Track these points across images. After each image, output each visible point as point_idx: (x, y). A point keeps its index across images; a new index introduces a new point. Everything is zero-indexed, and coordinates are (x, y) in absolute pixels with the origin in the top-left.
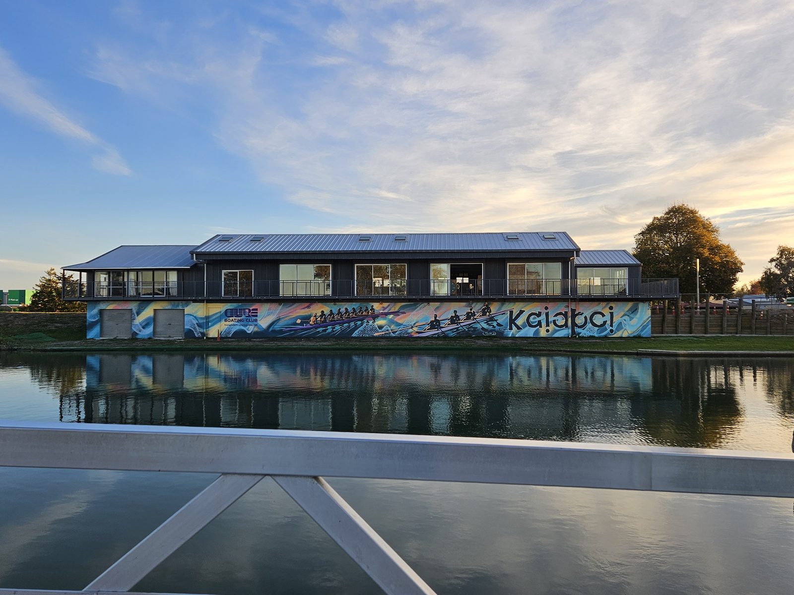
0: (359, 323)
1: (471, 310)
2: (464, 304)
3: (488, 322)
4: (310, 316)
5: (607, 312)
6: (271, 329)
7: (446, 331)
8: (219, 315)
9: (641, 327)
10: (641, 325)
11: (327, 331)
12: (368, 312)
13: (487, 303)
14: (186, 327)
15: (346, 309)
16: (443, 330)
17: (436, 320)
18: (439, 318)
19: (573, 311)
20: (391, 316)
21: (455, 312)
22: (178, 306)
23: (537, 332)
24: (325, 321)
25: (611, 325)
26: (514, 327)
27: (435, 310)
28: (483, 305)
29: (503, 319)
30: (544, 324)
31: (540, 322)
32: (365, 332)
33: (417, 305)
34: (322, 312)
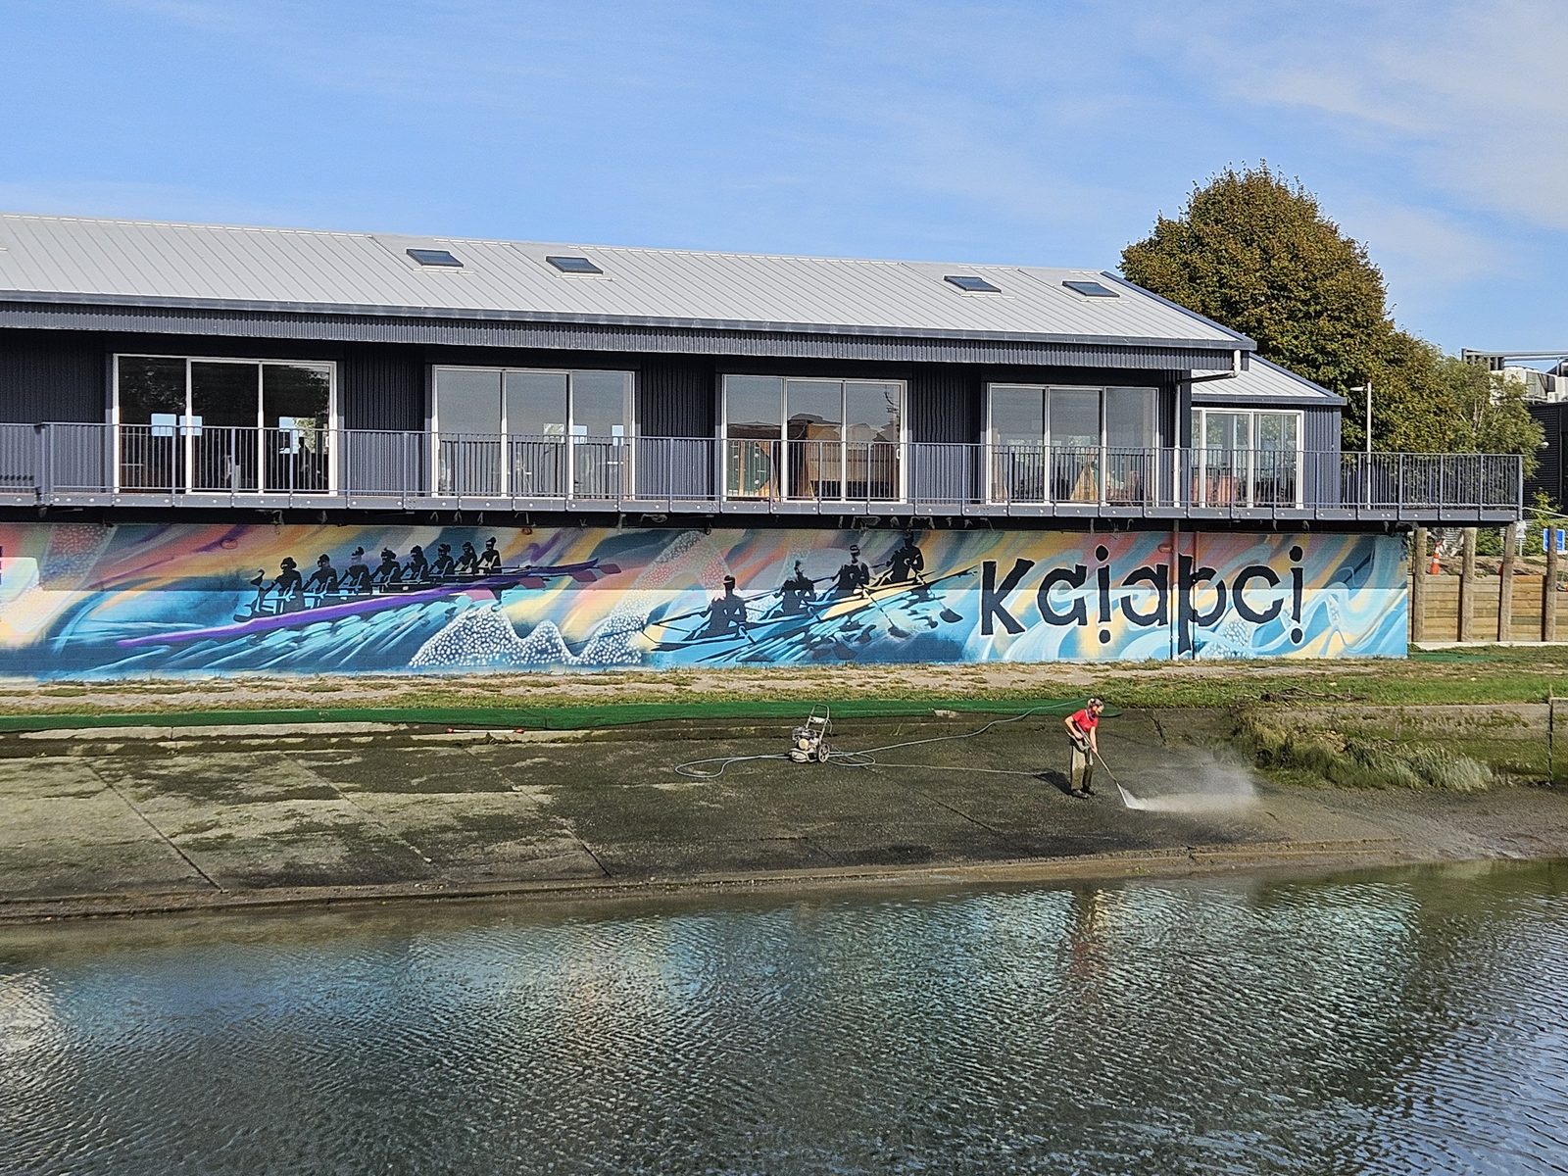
0: (439, 609)
1: (855, 557)
2: (829, 534)
3: (912, 603)
5: (1282, 567)
6: (62, 640)
9: (1380, 622)
10: (1382, 614)
11: (311, 646)
12: (475, 567)
13: (908, 532)
15: (387, 553)
17: (732, 600)
18: (743, 589)
19: (1185, 562)
20: (563, 584)
21: (800, 565)
23: (1069, 645)
25: (1296, 617)
26: (997, 624)
27: (726, 559)
28: (895, 539)
30: (1093, 611)
31: (1080, 605)
32: (461, 647)
33: (664, 537)
34: (289, 564)
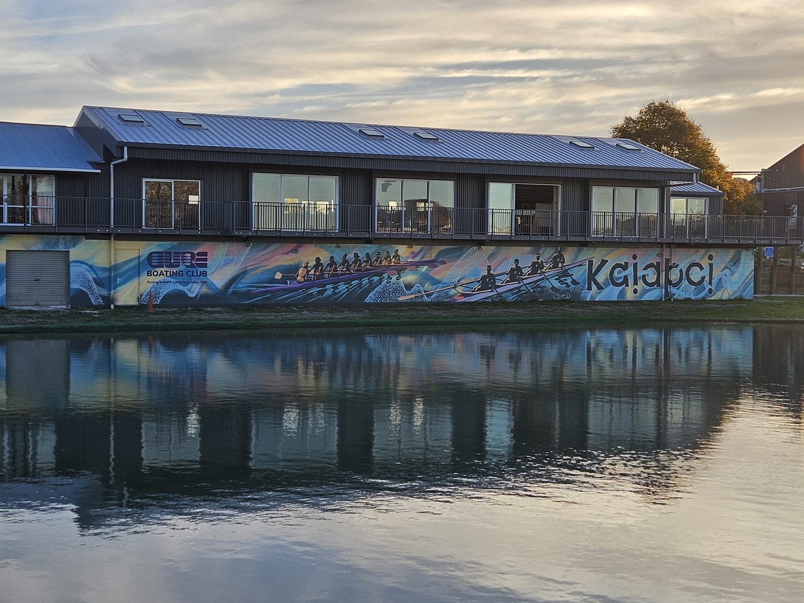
0: (376, 279)
1: (538, 258)
2: (528, 249)
3: (560, 277)
4: (297, 267)
5: (705, 263)
6: (231, 290)
7: (503, 293)
8: (135, 262)
9: (743, 286)
10: (744, 282)
11: (327, 293)
12: (390, 262)
13: (559, 248)
14: (74, 286)
15: (356, 255)
16: (500, 290)
17: (490, 276)
18: (494, 271)
19: (668, 261)
20: (424, 268)
21: (517, 261)
22: (56, 244)
23: (622, 294)
24: (322, 276)
25: (710, 283)
26: (594, 286)
27: (488, 259)
28: (554, 251)
29: (579, 273)
30: (631, 281)
31: (626, 277)
32: (384, 294)
33: (464, 249)
34: (318, 259)
